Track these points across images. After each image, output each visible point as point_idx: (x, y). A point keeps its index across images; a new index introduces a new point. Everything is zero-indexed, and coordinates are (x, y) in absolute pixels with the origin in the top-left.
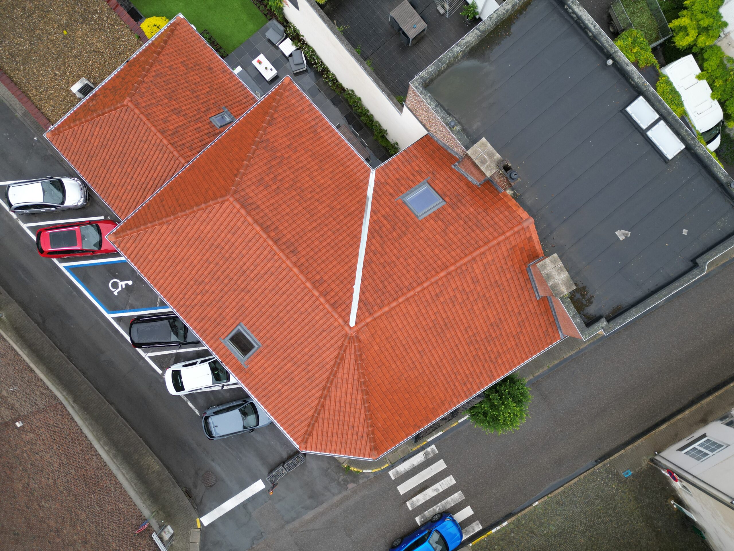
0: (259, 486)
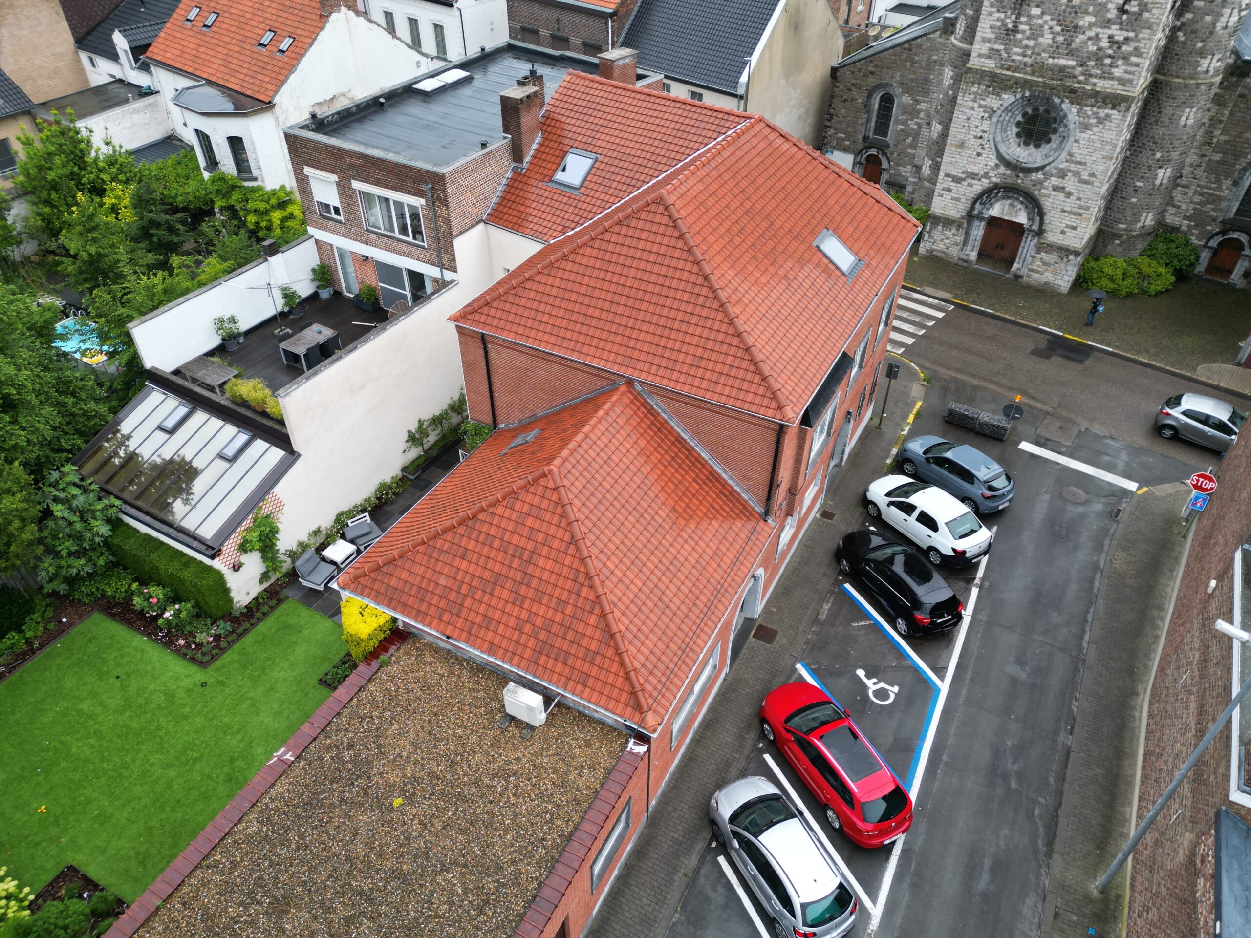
0: (1027, 446)
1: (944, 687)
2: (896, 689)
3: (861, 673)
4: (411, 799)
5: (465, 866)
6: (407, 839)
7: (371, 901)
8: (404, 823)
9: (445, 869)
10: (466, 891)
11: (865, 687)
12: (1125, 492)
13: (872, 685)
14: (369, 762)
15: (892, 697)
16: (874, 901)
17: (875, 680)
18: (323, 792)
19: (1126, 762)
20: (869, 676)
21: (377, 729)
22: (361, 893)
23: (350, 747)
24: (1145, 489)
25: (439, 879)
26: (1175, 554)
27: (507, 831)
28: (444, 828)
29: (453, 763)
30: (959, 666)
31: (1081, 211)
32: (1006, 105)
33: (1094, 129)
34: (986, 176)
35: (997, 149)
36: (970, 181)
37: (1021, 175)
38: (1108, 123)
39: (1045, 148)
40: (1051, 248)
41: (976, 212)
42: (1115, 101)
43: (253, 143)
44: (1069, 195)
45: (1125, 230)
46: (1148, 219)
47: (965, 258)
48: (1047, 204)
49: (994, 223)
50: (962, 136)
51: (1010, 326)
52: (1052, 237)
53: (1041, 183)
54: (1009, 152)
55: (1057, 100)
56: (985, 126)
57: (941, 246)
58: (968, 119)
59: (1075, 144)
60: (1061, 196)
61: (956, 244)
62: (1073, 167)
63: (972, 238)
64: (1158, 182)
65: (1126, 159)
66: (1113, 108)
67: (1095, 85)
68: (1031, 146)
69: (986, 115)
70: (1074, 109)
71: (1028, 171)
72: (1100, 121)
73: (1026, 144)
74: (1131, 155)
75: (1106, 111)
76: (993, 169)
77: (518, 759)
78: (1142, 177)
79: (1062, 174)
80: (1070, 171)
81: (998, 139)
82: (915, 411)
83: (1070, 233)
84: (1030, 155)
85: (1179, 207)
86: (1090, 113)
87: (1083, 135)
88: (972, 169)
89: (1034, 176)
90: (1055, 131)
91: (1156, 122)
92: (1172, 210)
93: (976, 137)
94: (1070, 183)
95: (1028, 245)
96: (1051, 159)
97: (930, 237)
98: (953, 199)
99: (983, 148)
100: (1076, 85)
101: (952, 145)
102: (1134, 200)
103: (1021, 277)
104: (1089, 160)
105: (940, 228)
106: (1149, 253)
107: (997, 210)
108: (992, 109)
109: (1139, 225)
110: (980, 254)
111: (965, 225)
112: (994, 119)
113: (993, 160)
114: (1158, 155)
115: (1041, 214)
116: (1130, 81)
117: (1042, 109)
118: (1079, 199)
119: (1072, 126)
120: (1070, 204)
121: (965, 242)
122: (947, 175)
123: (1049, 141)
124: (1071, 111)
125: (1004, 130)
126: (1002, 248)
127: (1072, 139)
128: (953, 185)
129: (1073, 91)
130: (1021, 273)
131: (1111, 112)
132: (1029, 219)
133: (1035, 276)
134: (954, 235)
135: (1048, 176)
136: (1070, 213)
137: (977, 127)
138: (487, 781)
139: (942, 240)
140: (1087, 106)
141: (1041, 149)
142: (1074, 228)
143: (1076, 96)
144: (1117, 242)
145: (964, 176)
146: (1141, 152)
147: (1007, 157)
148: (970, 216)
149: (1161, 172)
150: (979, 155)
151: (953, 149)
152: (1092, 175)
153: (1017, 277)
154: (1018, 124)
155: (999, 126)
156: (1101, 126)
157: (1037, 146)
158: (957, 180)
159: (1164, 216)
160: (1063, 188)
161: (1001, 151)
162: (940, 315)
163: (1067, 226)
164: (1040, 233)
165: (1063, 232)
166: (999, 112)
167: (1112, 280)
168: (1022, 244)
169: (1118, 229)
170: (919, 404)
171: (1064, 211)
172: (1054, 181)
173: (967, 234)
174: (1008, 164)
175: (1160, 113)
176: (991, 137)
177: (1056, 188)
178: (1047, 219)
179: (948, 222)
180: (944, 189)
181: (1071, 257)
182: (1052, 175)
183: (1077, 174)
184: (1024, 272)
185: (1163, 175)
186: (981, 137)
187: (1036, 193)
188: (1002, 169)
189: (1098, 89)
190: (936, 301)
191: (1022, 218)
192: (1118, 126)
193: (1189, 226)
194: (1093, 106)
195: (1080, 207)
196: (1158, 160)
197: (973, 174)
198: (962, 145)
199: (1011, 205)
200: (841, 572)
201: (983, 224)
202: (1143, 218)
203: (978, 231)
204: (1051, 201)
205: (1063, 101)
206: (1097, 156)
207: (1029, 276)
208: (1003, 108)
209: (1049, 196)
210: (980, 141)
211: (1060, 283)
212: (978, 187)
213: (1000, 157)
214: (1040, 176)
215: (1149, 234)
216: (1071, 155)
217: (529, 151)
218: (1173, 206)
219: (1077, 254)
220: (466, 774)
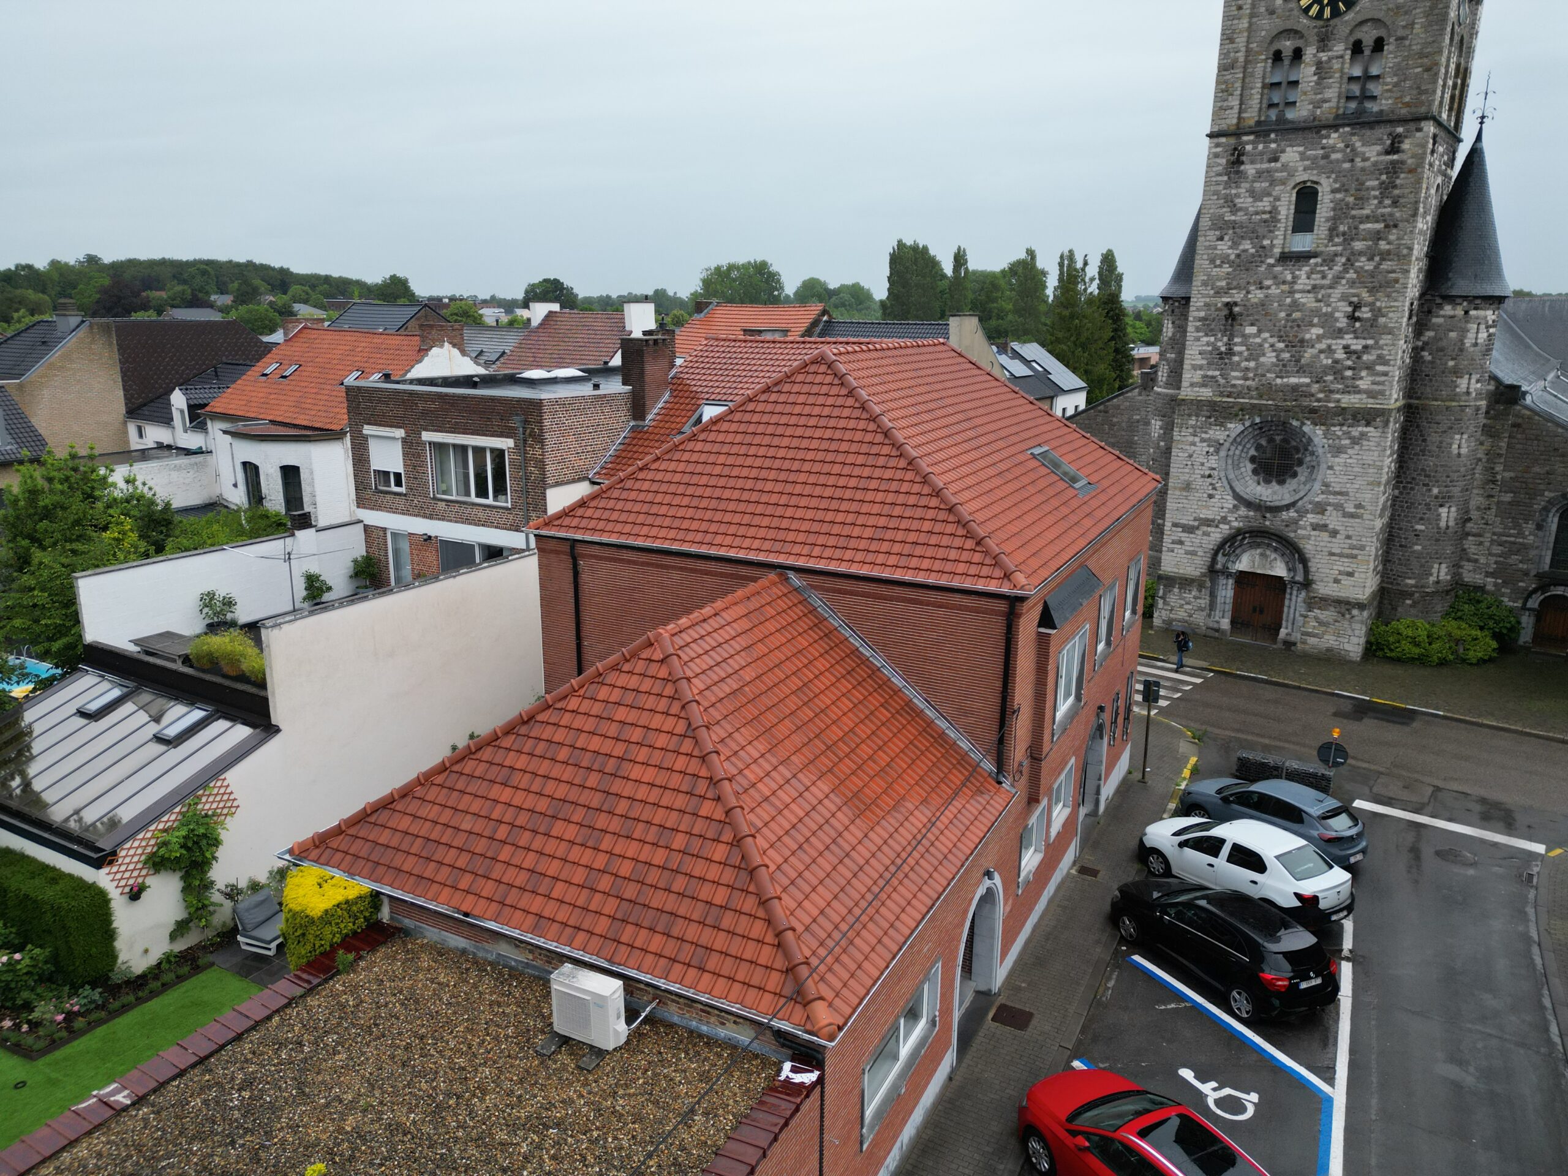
0: (1363, 805)
1: (1338, 1094)
2: (1254, 1097)
3: (1187, 1074)
11: (1201, 1096)
12: (1531, 854)
13: (1211, 1091)
14: (275, 1109)
15: (1250, 1108)
17: (1214, 1084)
21: (306, 1060)
23: (246, 1085)
29: (439, 1110)
30: (1353, 1065)
31: (1355, 552)
32: (1233, 435)
33: (1350, 451)
34: (1224, 520)
35: (1231, 487)
36: (1205, 528)
37: (1268, 515)
38: (1365, 443)
39: (1292, 484)
40: (1325, 602)
41: (1219, 566)
42: (1368, 417)
43: (312, 473)
44: (1334, 533)
45: (1416, 586)
46: (1441, 572)
47: (1216, 626)
48: (1308, 547)
49: (1244, 579)
50: (1187, 477)
51: (1295, 691)
52: (1324, 588)
53: (1295, 522)
54: (1248, 490)
55: (1295, 423)
56: (1213, 462)
57: (1181, 614)
58: (1190, 456)
59: (1329, 472)
60: (1325, 536)
61: (1202, 609)
62: (1332, 499)
63: (1219, 600)
64: (1443, 524)
65: (1395, 499)
66: (1368, 424)
67: (1338, 401)
68: (1274, 483)
69: (1212, 450)
70: (1319, 431)
71: (1276, 510)
72: (1355, 441)
73: (1268, 482)
74: (1401, 493)
75: (1360, 429)
76: (1230, 511)
78: (1422, 519)
79: (1320, 509)
80: (1329, 504)
81: (1231, 476)
82: (1189, 766)
83: (1346, 581)
84: (1275, 493)
85: (1476, 561)
86: (1340, 433)
87: (1337, 460)
88: (1205, 514)
89: (1284, 515)
90: (1300, 463)
91: (1423, 451)
92: (1468, 566)
93: (1203, 476)
94: (1333, 519)
95: (1295, 603)
96: (1302, 494)
97: (1165, 603)
98: (1187, 553)
99: (1215, 489)
100: (1316, 404)
101: (1175, 488)
102: (1418, 548)
103: (1294, 644)
104: (1350, 488)
105: (1176, 590)
106: (1453, 613)
107: (1245, 563)
108: (1217, 441)
109: (1432, 579)
110: (1233, 622)
111: (1208, 584)
112: (1223, 453)
113: (1230, 502)
114: (1435, 491)
115: (1304, 561)
116: (1382, 393)
117: (1278, 438)
118: (1348, 537)
119: (1320, 451)
120: (1338, 545)
121: (1212, 606)
122: (1175, 525)
123: (1295, 475)
124: (1316, 434)
125: (1236, 466)
126: (1261, 612)
127: (1323, 466)
128: (1184, 536)
129: (1313, 411)
130: (1292, 639)
131: (1365, 429)
132: (1289, 570)
133: (1312, 641)
134: (1195, 598)
135: (1302, 513)
136: (1341, 555)
137: (1202, 464)
139: (1181, 606)
140: (1334, 425)
141: (1287, 485)
142: (1350, 574)
143: (1319, 416)
144: (1408, 602)
145: (1196, 523)
146: (1412, 489)
147: (1245, 496)
148: (1213, 572)
149: (1443, 511)
150: (1211, 496)
151: (1178, 493)
152: (1359, 506)
153: (1289, 644)
154: (1253, 460)
155: (1230, 462)
156: (1357, 447)
157: (1281, 482)
158: (1189, 529)
159: (1460, 574)
160: (1326, 526)
161: (1238, 490)
162: (1199, 681)
163: (1341, 573)
164: (1307, 584)
165: (1337, 581)
166: (1227, 445)
167: (1417, 645)
168: (1287, 602)
169: (1407, 585)
170: (1194, 759)
171: (1332, 554)
172: (1311, 518)
173: (1213, 595)
174: (1249, 504)
175: (1424, 440)
176: (1222, 474)
177: (1315, 527)
178: (1313, 566)
179: (1185, 583)
180: (1173, 542)
181: (1355, 612)
182: (1307, 512)
183: (1338, 507)
184: (1296, 636)
185: (1447, 515)
186: (1210, 476)
187: (1292, 535)
188: (1243, 511)
189: (1343, 405)
191: (1279, 570)
192: (1379, 445)
193: (1496, 585)
194: (1342, 425)
195: (1352, 547)
196: (1436, 497)
197: (1208, 520)
198: (1187, 487)
199: (1261, 555)
200: (1123, 940)
201: (1231, 581)
202: (1435, 571)
203: (1226, 591)
204: (1313, 544)
205: (1303, 424)
206: (1359, 482)
207: (1304, 643)
208: (1230, 440)
209: (1309, 537)
210: (1209, 480)
211: (1347, 647)
212: (1217, 535)
213: (1237, 496)
214: (1292, 514)
215: (1447, 592)
216: (1327, 485)
217: (653, 407)
218: (1469, 560)
219: (1361, 606)
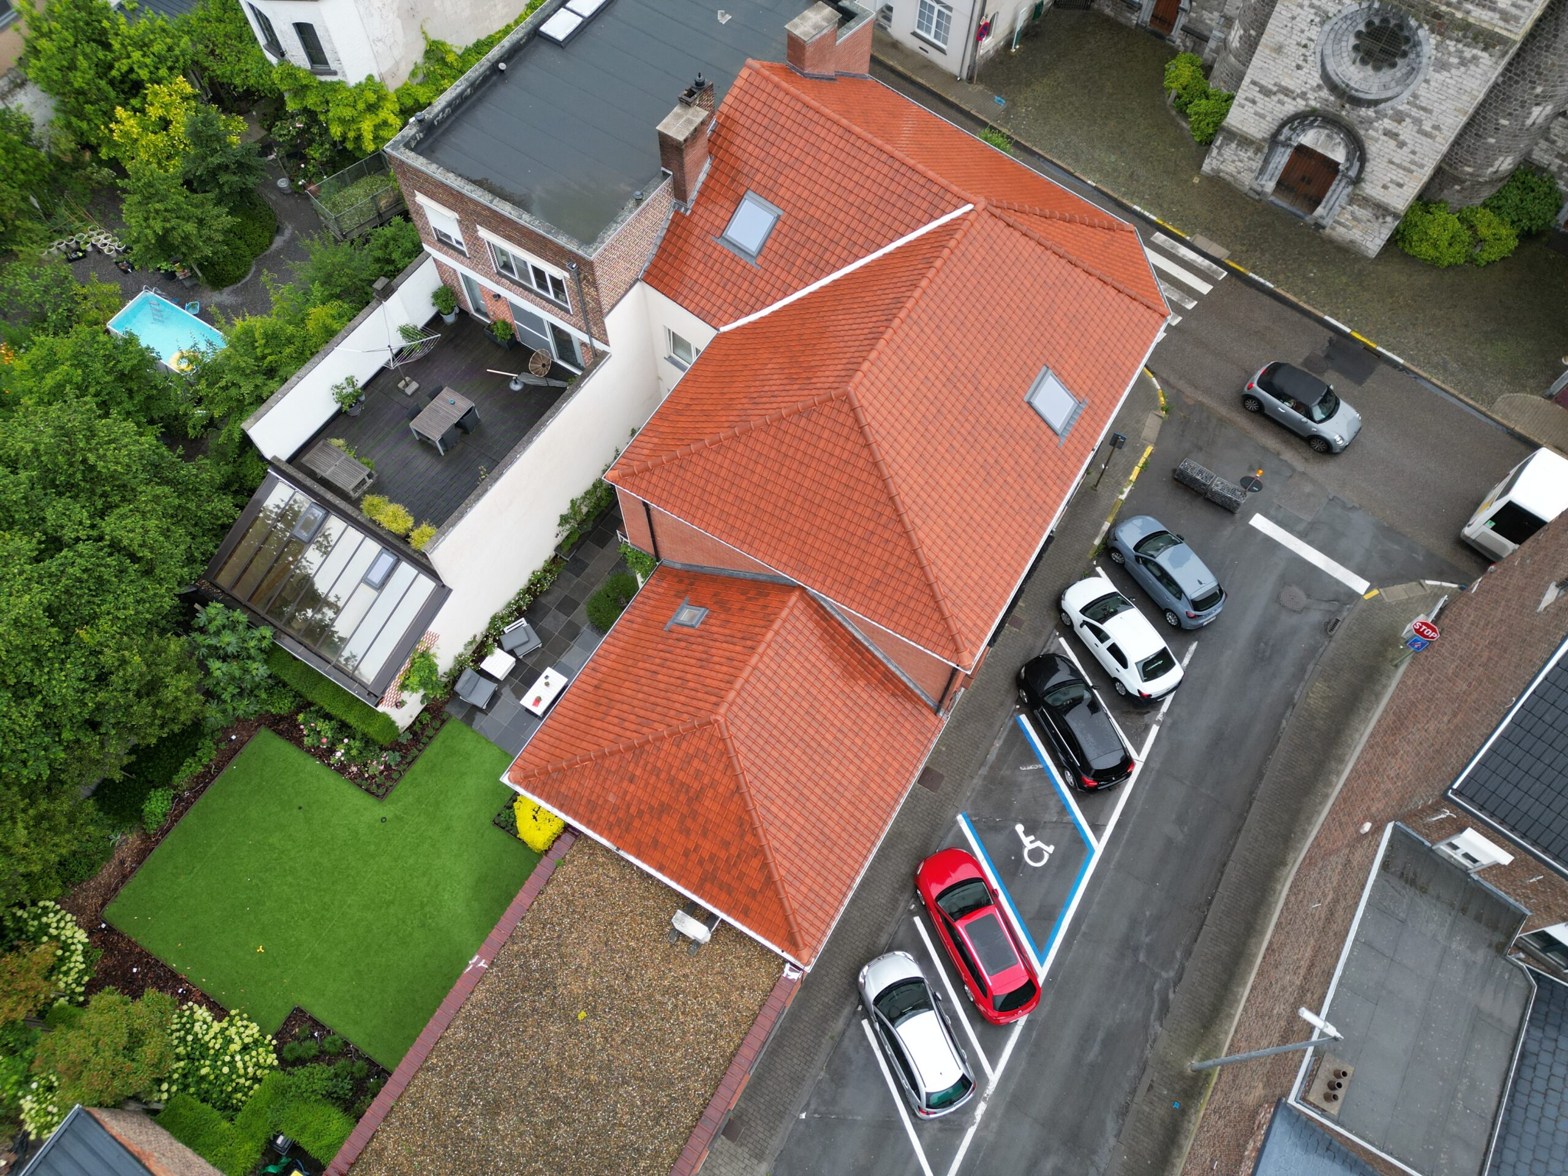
0: (1259, 522)
1: (1099, 847)
2: (1051, 849)
3: (1020, 828)
4: (593, 1013)
5: (642, 1080)
6: (592, 1051)
7: (567, 1108)
8: (589, 1037)
9: (625, 1082)
10: (644, 1103)
11: (1021, 845)
12: (1352, 595)
13: (1029, 843)
14: (554, 972)
15: (1046, 857)
16: (994, 1068)
17: (1032, 838)
18: (516, 1000)
19: (1253, 940)
20: (1027, 833)
21: (559, 937)
22: (557, 1100)
23: (536, 955)
24: (1375, 592)
25: (621, 1091)
26: (1378, 688)
27: (677, 1048)
28: (623, 1042)
29: (628, 978)
30: (1119, 825)
31: (1413, 167)
32: (1345, 12)
33: (1453, 71)
34: (1303, 96)
35: (1323, 65)
36: (1282, 97)
37: (1347, 106)
38: (1472, 67)
39: (1386, 75)
40: (1366, 201)
41: (1282, 138)
42: (1488, 40)
43: (327, 31)
44: (1402, 145)
45: (1471, 174)
46: (1505, 164)
47: (1259, 189)
48: (1372, 149)
49: (1301, 149)
50: (1282, 39)
51: (1289, 313)
52: (1371, 189)
53: (1370, 122)
54: (1339, 71)
55: (1413, 23)
56: (1313, 33)
57: (1230, 168)
58: (1293, 18)
59: (1424, 85)
60: (1392, 144)
61: (1251, 170)
62: (1414, 112)
63: (1272, 166)
64: (1529, 122)
66: (1485, 49)
67: (1468, 12)
68: (1369, 67)
69: (1317, 19)
70: (1433, 40)
71: (1357, 102)
72: (1463, 62)
73: (1364, 62)
75: (1475, 51)
76: (1313, 90)
77: (686, 976)
78: (1510, 114)
79: (1399, 117)
80: (1409, 116)
81: (1328, 51)
82: (1142, 461)
83: (1393, 190)
84: (1365, 79)
86: (1452, 49)
87: (1437, 75)
88: (1286, 82)
89: (1363, 111)
90: (1404, 55)
93: (1298, 44)
94: (1406, 131)
95: (1339, 192)
96: (1389, 94)
98: (1256, 113)
99: (1305, 61)
100: (1443, 8)
101: (1266, 46)
102: (1492, 141)
103: (1324, 228)
104: (1437, 108)
105: (1233, 146)
106: (1494, 206)
107: (1309, 138)
108: (1326, 13)
109: (1491, 170)
110: (1279, 183)
111: (1266, 150)
112: (1327, 27)
113: (1316, 79)
114: (1539, 90)
115: (1363, 160)
116: (1517, 19)
117: (1393, 22)
118: (1413, 153)
119: (1425, 60)
120: (1401, 156)
121: (1262, 171)
122: (1254, 83)
123: (1393, 65)
124: (1428, 41)
125: (1337, 41)
126: (1309, 182)
127: (1421, 77)
128: (1259, 97)
129: (1437, 15)
130: (1324, 222)
131: (1480, 53)
132: (1347, 160)
133: (1341, 230)
134: (1249, 158)
135: (1380, 116)
136: (1399, 166)
137: (1302, 31)
138: (658, 997)
139: (1233, 161)
140: (1451, 39)
141: (1381, 74)
142: (1400, 185)
143: (1440, 23)
144: (1457, 187)
145: (1275, 89)
146: (1517, 82)
147: (1334, 77)
148: (1274, 140)
149: (1536, 111)
150: (1299, 67)
151: (1267, 51)
152: (1436, 127)
153: (1319, 226)
154: (1359, 35)
155: (1332, 36)
156: (1463, 69)
157: (1377, 68)
158: (1266, 92)
160: (1397, 135)
161: (1329, 68)
162: (1205, 288)
163: (1392, 181)
164: (1357, 181)
165: (1385, 187)
166: (1335, 20)
167: (1435, 246)
168: (1332, 188)
169: (1462, 172)
170: (1149, 450)
171: (1391, 162)
172: (1387, 123)
173: (1266, 161)
174: (1333, 87)
176: (1319, 49)
177: (1387, 133)
178: (1369, 167)
179: (1245, 141)
180: (1246, 99)
181: (1389, 219)
182: (1386, 116)
183: (1417, 122)
184: (1328, 222)
185: (1538, 114)
186: (1305, 46)
187: (1362, 132)
188: (1325, 93)
189: (1471, 20)
190: (1207, 263)
191: (1339, 155)
192: (1485, 73)
193: (1560, 167)
194: (1458, 41)
195: (1413, 162)
196: (1537, 96)
197: (1287, 89)
198: (1279, 49)
199: (1328, 136)
200: (1019, 701)
201: (1289, 151)
202: (1497, 164)
203: (1282, 158)
204: (1378, 147)
205: (1420, 26)
206: (1448, 105)
207: (1333, 229)
208: (1341, 16)
209: (1377, 140)
210: (1304, 50)
211: (1369, 244)
212: (1291, 107)
213: (1325, 76)
214: (1371, 112)
215: (1501, 180)
216: (1415, 96)
217: (695, 186)
219: (1396, 216)
220: (640, 990)
